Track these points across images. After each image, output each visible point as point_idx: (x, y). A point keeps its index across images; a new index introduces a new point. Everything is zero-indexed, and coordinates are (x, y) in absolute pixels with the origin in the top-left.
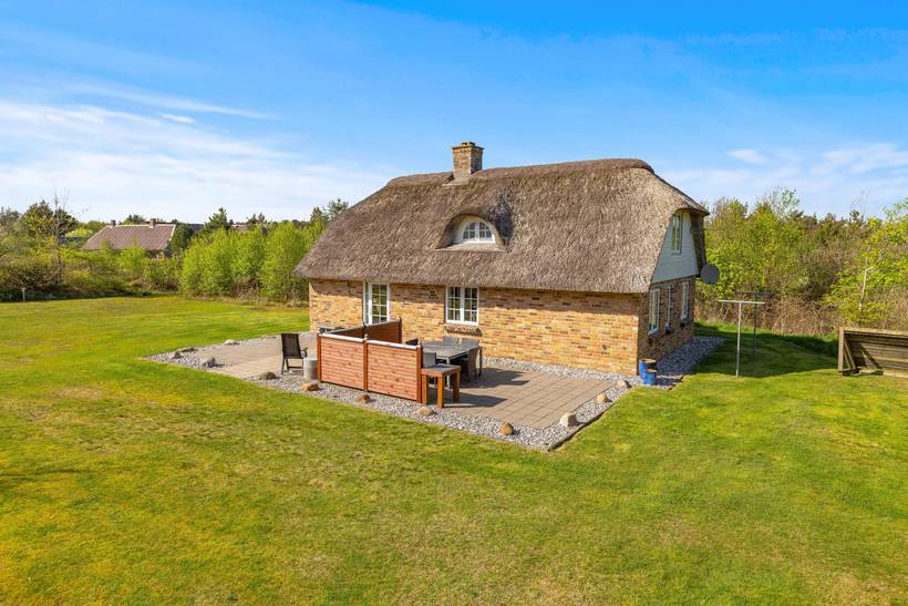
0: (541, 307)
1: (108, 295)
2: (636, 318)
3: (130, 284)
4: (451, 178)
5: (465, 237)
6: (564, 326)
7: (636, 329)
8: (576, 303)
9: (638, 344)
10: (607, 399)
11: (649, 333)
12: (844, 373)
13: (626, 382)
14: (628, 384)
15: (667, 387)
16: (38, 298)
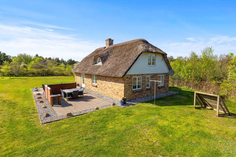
0: (106, 80)
1: (61, 76)
2: (124, 85)
4: (105, 48)
5: (99, 62)
6: (110, 86)
7: (124, 88)
8: (112, 80)
9: (124, 92)
10: (97, 109)
11: (133, 90)
12: (196, 108)
13: (113, 104)
14: (114, 104)
15: (125, 106)
16: (48, 76)
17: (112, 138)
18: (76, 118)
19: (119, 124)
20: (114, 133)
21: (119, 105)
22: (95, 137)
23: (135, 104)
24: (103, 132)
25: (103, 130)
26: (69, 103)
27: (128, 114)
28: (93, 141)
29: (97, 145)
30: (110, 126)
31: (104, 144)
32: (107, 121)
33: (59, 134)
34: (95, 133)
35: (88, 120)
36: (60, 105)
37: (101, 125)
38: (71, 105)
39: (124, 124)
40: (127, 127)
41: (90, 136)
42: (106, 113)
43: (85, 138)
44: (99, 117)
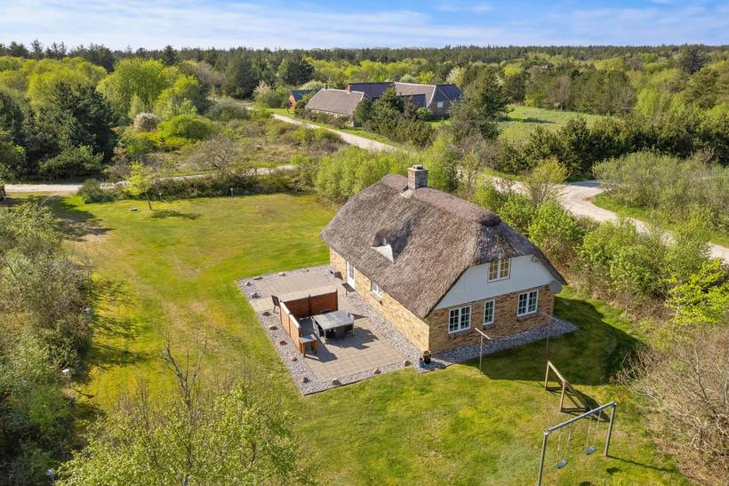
3: (293, 180)
6: (407, 317)
7: (428, 333)
9: (430, 339)
10: (378, 372)
11: (450, 333)
12: (548, 389)
13: (407, 362)
14: (408, 364)
15: (426, 371)
16: (241, 194)
17: (389, 426)
18: (346, 390)
19: (403, 408)
20: (394, 419)
21: (416, 365)
22: (370, 423)
23: (446, 364)
24: (380, 418)
25: (381, 415)
26: (330, 351)
27: (422, 390)
28: (368, 427)
29: (372, 432)
30: (392, 409)
31: (380, 432)
32: (388, 400)
33: (330, 414)
34: (371, 418)
35: (363, 396)
36: (315, 354)
37: (379, 405)
38: (333, 357)
39: (412, 407)
40: (414, 412)
41: (365, 420)
42: (390, 384)
43: (359, 423)
44: (379, 391)
